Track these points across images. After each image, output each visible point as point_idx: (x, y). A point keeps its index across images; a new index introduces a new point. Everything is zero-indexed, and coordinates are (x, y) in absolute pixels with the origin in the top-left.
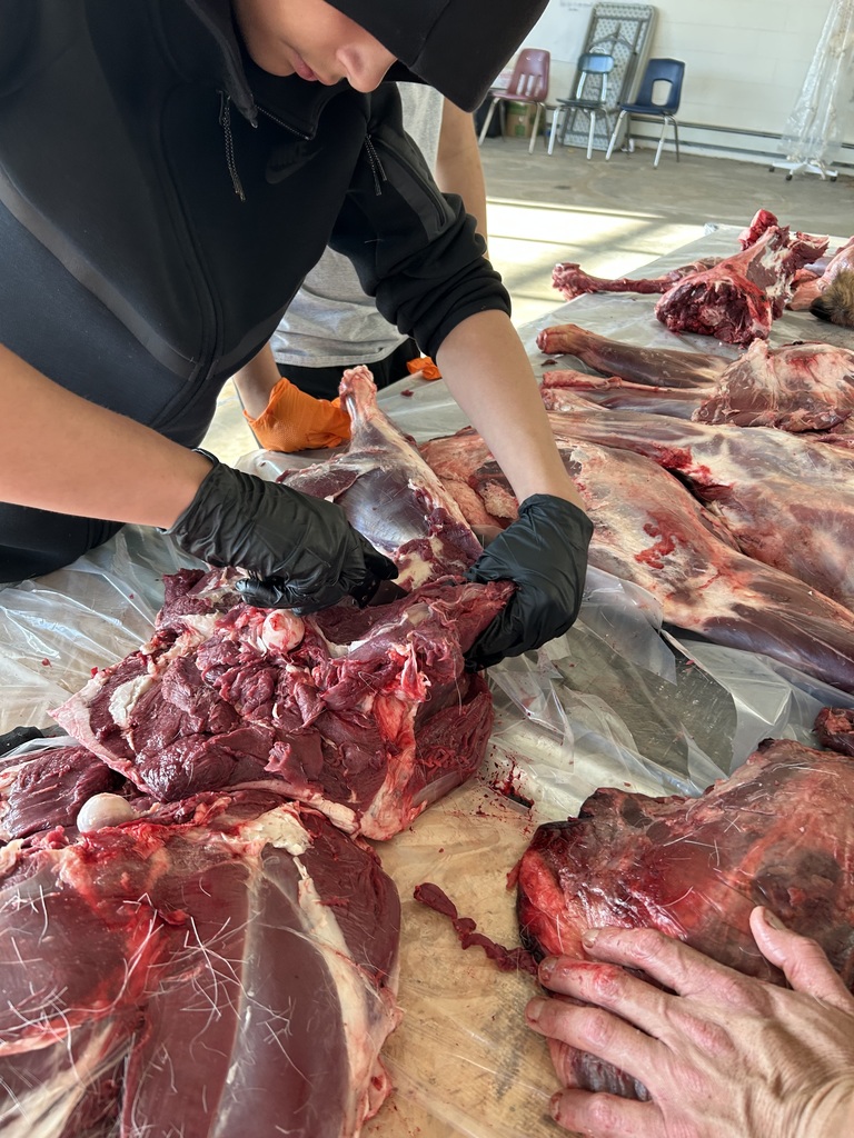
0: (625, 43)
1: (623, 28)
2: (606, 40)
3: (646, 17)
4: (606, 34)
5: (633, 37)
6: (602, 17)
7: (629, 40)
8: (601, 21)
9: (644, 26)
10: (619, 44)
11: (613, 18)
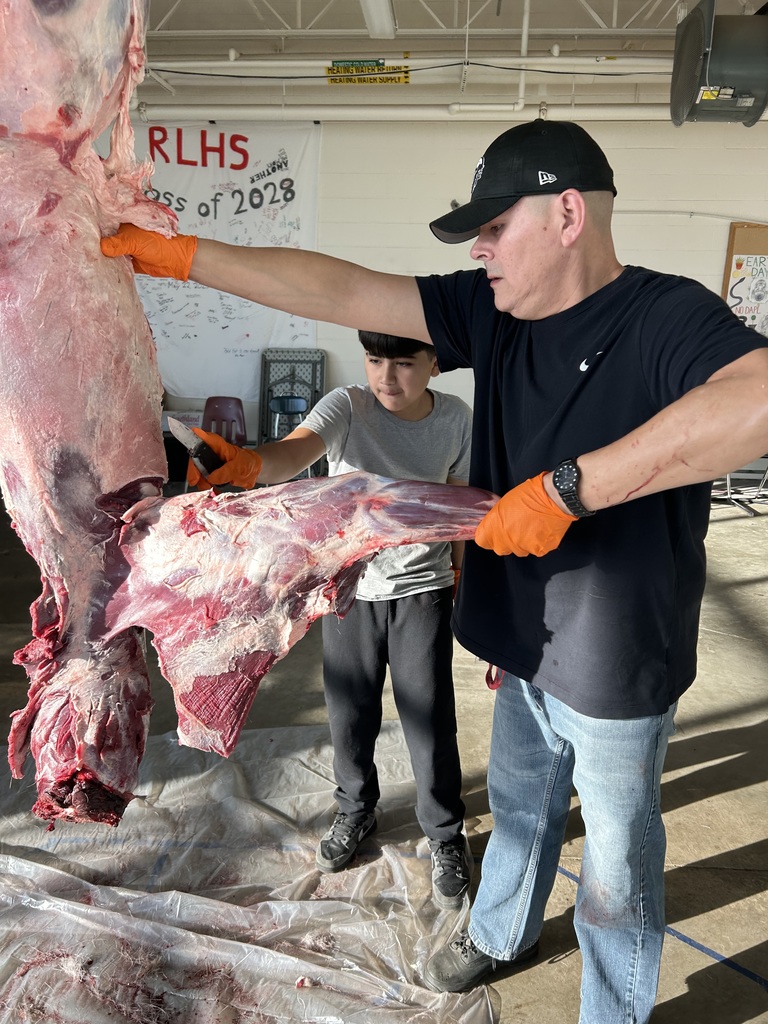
0: (303, 383)
1: (298, 370)
2: (283, 381)
3: (319, 359)
4: (282, 376)
5: (310, 377)
6: (274, 362)
7: (307, 380)
8: (273, 365)
9: (318, 367)
10: (297, 384)
11: (285, 362)
